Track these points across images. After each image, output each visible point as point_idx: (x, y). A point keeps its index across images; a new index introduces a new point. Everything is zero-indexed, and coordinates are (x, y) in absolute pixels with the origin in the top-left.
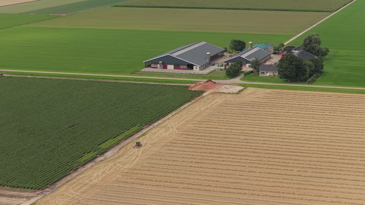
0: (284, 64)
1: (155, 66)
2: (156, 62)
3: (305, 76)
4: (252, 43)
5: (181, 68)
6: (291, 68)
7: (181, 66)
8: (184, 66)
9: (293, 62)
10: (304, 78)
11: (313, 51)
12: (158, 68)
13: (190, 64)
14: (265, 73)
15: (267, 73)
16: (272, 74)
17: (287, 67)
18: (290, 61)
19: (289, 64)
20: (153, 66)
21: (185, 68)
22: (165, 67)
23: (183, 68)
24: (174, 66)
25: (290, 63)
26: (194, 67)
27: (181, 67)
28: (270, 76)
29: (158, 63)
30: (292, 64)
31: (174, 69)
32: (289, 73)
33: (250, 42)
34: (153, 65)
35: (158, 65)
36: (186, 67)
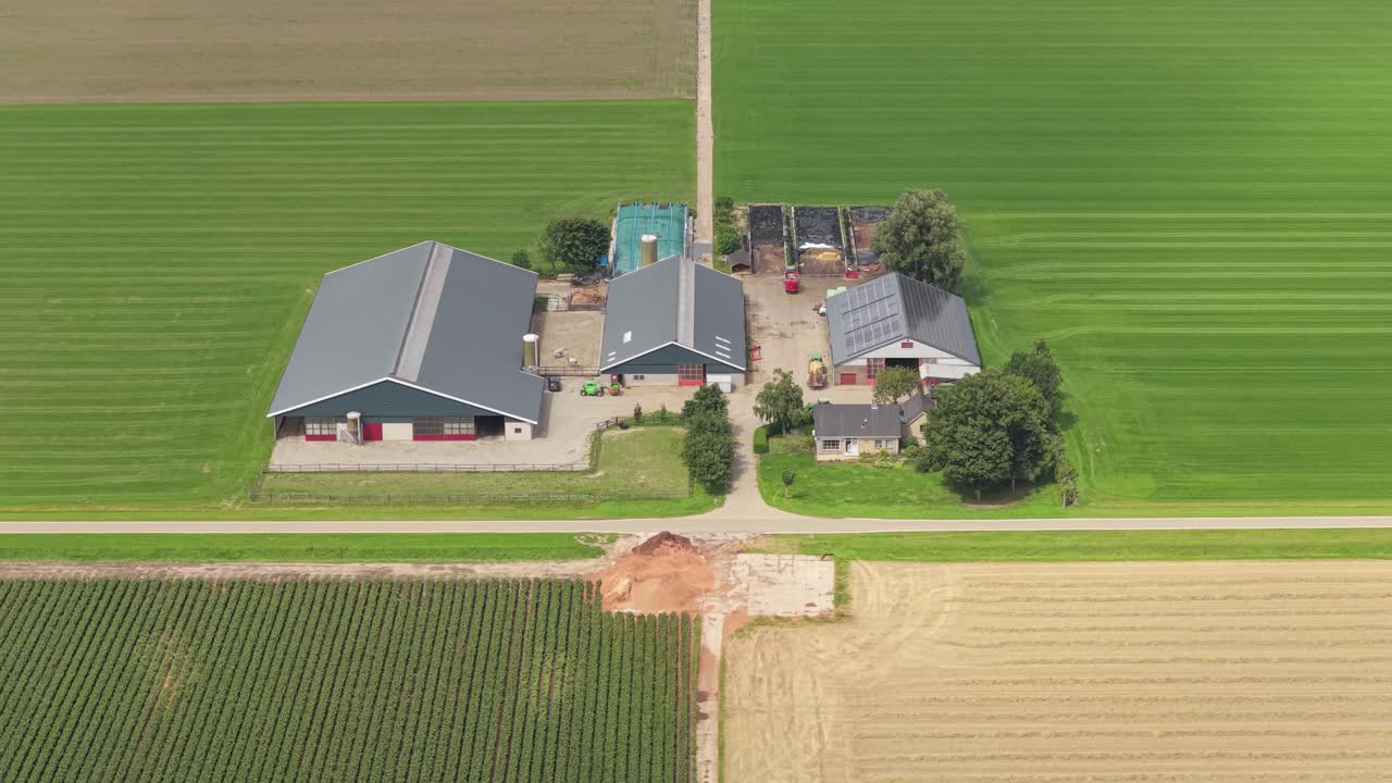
0: (961, 428)
1: (325, 432)
2: (331, 411)
3: (1042, 463)
4: (654, 243)
5: (447, 432)
6: (995, 444)
7: (446, 425)
8: (464, 426)
9: (1000, 415)
10: (1038, 470)
11: (935, 270)
12: (339, 437)
13: (489, 414)
14: (842, 445)
15: (848, 443)
16: (870, 447)
17: (979, 443)
18: (989, 415)
19: (985, 429)
20: (317, 432)
21: (464, 432)
22: (371, 433)
23: (456, 432)
24: (415, 426)
25: (989, 426)
26: (509, 427)
27: (448, 428)
28: (864, 455)
29: (344, 419)
30: (997, 427)
31: (416, 438)
32: (989, 466)
33: (646, 238)
34: (316, 426)
35: (341, 427)
36: (469, 427)
